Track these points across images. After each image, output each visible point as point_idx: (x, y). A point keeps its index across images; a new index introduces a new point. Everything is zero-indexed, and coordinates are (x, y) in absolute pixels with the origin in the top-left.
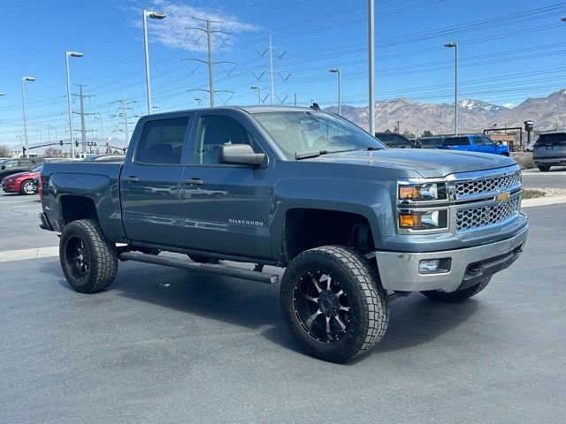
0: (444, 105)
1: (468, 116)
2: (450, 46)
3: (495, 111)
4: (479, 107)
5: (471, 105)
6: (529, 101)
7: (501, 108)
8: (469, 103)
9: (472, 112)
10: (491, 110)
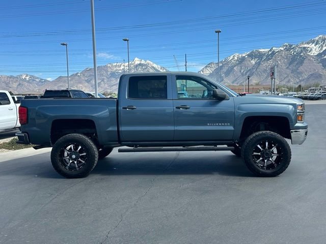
0: (11, 77)
1: (26, 84)
2: (64, 44)
3: (42, 82)
4: (33, 79)
5: (28, 78)
6: (60, 77)
7: (46, 81)
8: (27, 76)
9: (28, 82)
10: (40, 81)
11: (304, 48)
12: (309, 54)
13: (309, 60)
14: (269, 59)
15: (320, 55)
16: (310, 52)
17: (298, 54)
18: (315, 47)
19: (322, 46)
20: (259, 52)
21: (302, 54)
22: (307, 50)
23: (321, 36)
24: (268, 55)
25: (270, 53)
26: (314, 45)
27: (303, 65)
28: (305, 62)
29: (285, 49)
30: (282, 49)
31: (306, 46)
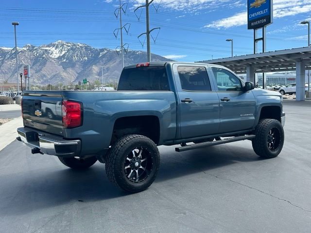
11: (46, 50)
12: (51, 56)
13: (51, 62)
14: (13, 58)
15: (60, 58)
16: (51, 54)
17: (41, 56)
18: (55, 50)
19: (62, 51)
20: (2, 50)
21: (44, 56)
22: (49, 53)
23: (60, 41)
24: (11, 54)
25: (13, 52)
26: (54, 48)
27: (46, 65)
28: (47, 63)
29: (28, 50)
30: (25, 49)
31: (47, 48)
